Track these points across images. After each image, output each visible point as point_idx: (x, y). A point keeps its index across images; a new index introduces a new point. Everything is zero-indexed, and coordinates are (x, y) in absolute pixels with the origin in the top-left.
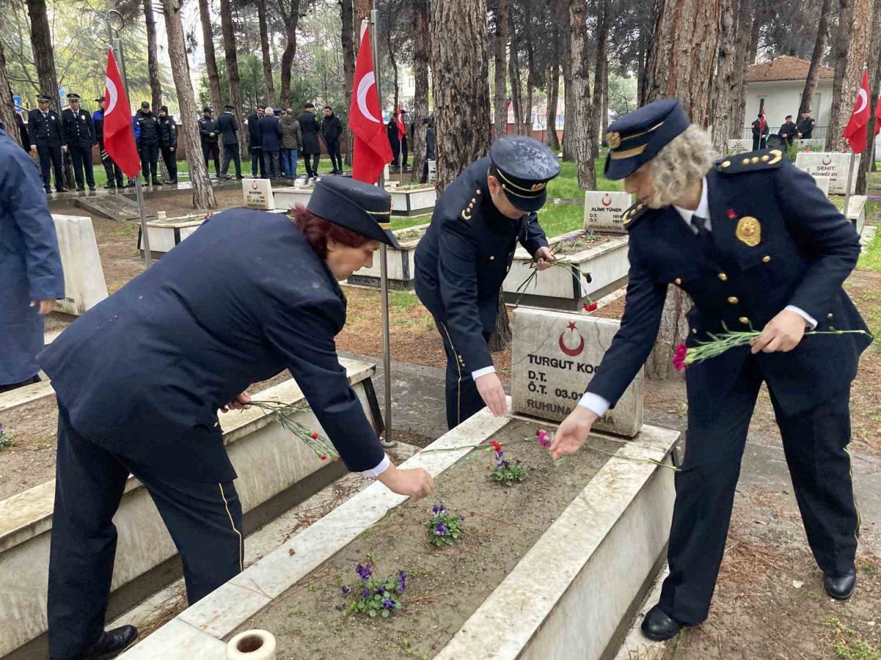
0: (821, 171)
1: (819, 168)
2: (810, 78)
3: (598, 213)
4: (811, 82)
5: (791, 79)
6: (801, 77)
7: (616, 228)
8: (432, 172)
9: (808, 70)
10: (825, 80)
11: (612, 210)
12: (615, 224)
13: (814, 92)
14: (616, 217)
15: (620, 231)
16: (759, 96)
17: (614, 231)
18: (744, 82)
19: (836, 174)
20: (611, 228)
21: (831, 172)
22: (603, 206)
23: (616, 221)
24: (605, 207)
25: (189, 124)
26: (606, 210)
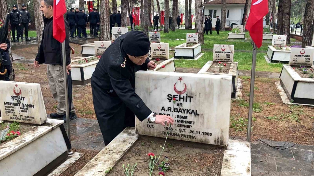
8: (151, 37)
11: (306, 56)
12: (306, 62)
14: (307, 59)
20: (304, 64)
23: (307, 61)
24: (302, 55)
25: (39, 14)
26: (302, 56)
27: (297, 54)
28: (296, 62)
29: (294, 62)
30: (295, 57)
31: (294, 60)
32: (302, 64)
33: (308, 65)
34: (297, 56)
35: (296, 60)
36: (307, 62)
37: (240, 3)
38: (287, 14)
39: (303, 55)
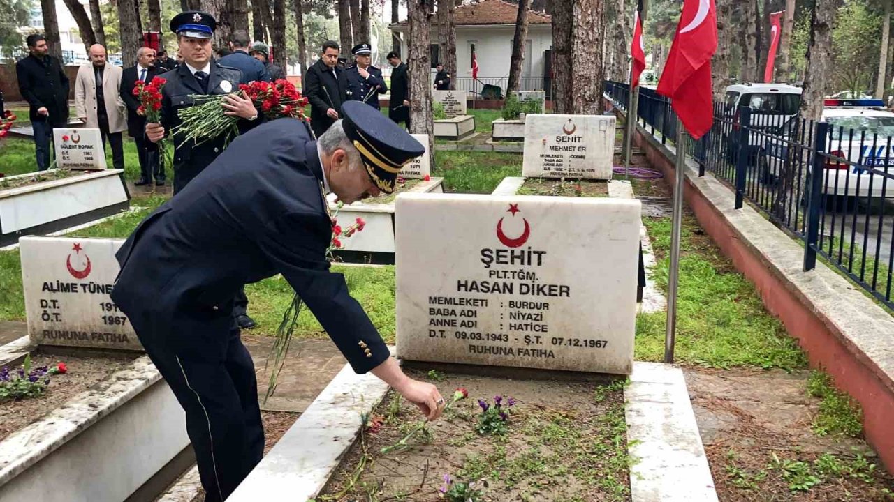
0: (562, 144)
1: (559, 139)
2: (519, 22)
3: (59, 296)
4: (521, 27)
5: (500, 24)
6: (510, 21)
7: (114, 337)
9: (516, 14)
10: (534, 26)
12: (110, 328)
13: (525, 38)
15: (125, 345)
16: (468, 41)
17: (110, 344)
18: (452, 24)
19: (583, 149)
20: (100, 337)
21: (577, 144)
22: (72, 280)
24: (78, 281)
26: (80, 289)
27: (52, 279)
28: (58, 326)
29: (46, 325)
30: (47, 295)
31: (45, 313)
32: (89, 334)
33: (118, 345)
34: (55, 287)
35: (57, 315)
36: (111, 323)
37: (505, 21)
38: (562, 50)
39: (84, 286)
